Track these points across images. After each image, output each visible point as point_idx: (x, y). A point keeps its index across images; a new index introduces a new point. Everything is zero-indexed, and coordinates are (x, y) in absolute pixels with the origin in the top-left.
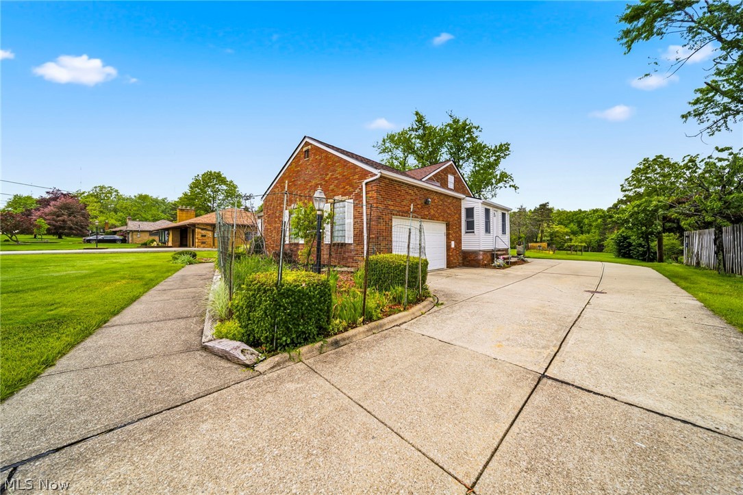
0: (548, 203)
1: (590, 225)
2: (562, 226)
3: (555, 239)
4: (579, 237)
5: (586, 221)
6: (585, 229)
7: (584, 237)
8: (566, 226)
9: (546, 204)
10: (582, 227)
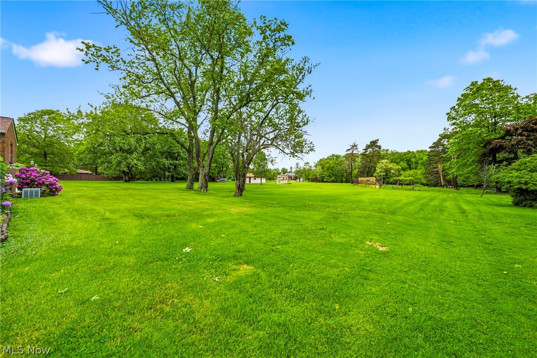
0: (378, 140)
1: (417, 163)
2: (395, 164)
3: (389, 174)
4: (408, 172)
5: (413, 160)
6: (413, 166)
7: (411, 172)
8: (397, 163)
9: (376, 141)
10: (410, 165)
